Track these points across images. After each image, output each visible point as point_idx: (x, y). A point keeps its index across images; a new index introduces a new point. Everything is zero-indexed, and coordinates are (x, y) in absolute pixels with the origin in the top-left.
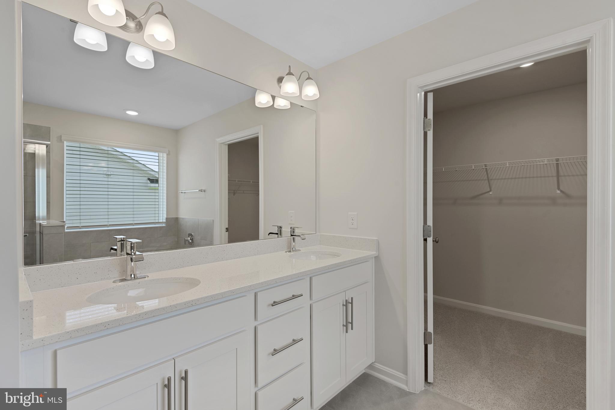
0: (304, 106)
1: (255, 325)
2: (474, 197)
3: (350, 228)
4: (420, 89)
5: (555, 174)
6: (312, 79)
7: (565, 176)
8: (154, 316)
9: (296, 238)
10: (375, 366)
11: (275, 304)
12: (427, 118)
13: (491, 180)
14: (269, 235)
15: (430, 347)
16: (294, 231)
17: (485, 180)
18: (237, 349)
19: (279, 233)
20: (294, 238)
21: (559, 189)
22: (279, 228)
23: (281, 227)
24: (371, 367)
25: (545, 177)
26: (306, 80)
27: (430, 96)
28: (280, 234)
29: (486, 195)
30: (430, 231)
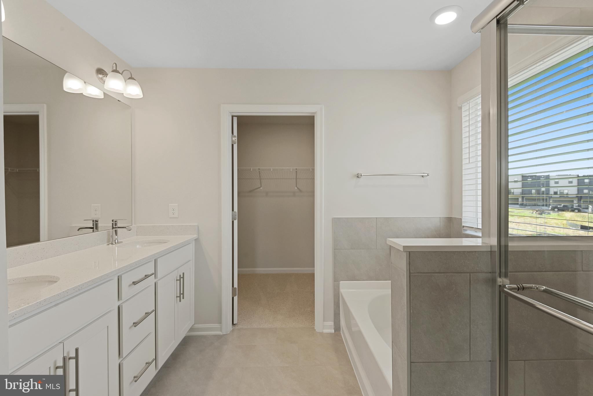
0: (122, 101)
1: (118, 305)
2: (251, 191)
3: (170, 218)
4: (230, 114)
5: (295, 177)
6: (135, 80)
7: (299, 179)
8: (51, 302)
9: (119, 230)
10: (195, 327)
11: (134, 283)
12: (233, 134)
13: (262, 179)
14: (78, 230)
15: (236, 298)
16: (117, 223)
17: (258, 179)
18: (108, 326)
19: (95, 227)
20: (117, 230)
21: (296, 187)
22: (95, 221)
23: (97, 221)
24: (192, 329)
25: (288, 179)
26: (129, 79)
27: (235, 119)
28: (97, 228)
29: (258, 189)
30: (236, 216)
